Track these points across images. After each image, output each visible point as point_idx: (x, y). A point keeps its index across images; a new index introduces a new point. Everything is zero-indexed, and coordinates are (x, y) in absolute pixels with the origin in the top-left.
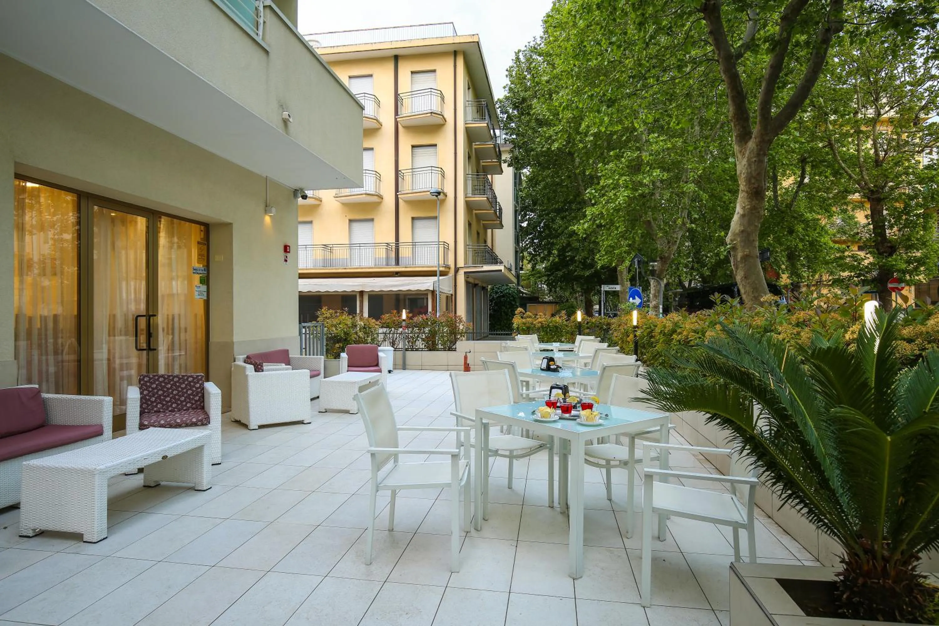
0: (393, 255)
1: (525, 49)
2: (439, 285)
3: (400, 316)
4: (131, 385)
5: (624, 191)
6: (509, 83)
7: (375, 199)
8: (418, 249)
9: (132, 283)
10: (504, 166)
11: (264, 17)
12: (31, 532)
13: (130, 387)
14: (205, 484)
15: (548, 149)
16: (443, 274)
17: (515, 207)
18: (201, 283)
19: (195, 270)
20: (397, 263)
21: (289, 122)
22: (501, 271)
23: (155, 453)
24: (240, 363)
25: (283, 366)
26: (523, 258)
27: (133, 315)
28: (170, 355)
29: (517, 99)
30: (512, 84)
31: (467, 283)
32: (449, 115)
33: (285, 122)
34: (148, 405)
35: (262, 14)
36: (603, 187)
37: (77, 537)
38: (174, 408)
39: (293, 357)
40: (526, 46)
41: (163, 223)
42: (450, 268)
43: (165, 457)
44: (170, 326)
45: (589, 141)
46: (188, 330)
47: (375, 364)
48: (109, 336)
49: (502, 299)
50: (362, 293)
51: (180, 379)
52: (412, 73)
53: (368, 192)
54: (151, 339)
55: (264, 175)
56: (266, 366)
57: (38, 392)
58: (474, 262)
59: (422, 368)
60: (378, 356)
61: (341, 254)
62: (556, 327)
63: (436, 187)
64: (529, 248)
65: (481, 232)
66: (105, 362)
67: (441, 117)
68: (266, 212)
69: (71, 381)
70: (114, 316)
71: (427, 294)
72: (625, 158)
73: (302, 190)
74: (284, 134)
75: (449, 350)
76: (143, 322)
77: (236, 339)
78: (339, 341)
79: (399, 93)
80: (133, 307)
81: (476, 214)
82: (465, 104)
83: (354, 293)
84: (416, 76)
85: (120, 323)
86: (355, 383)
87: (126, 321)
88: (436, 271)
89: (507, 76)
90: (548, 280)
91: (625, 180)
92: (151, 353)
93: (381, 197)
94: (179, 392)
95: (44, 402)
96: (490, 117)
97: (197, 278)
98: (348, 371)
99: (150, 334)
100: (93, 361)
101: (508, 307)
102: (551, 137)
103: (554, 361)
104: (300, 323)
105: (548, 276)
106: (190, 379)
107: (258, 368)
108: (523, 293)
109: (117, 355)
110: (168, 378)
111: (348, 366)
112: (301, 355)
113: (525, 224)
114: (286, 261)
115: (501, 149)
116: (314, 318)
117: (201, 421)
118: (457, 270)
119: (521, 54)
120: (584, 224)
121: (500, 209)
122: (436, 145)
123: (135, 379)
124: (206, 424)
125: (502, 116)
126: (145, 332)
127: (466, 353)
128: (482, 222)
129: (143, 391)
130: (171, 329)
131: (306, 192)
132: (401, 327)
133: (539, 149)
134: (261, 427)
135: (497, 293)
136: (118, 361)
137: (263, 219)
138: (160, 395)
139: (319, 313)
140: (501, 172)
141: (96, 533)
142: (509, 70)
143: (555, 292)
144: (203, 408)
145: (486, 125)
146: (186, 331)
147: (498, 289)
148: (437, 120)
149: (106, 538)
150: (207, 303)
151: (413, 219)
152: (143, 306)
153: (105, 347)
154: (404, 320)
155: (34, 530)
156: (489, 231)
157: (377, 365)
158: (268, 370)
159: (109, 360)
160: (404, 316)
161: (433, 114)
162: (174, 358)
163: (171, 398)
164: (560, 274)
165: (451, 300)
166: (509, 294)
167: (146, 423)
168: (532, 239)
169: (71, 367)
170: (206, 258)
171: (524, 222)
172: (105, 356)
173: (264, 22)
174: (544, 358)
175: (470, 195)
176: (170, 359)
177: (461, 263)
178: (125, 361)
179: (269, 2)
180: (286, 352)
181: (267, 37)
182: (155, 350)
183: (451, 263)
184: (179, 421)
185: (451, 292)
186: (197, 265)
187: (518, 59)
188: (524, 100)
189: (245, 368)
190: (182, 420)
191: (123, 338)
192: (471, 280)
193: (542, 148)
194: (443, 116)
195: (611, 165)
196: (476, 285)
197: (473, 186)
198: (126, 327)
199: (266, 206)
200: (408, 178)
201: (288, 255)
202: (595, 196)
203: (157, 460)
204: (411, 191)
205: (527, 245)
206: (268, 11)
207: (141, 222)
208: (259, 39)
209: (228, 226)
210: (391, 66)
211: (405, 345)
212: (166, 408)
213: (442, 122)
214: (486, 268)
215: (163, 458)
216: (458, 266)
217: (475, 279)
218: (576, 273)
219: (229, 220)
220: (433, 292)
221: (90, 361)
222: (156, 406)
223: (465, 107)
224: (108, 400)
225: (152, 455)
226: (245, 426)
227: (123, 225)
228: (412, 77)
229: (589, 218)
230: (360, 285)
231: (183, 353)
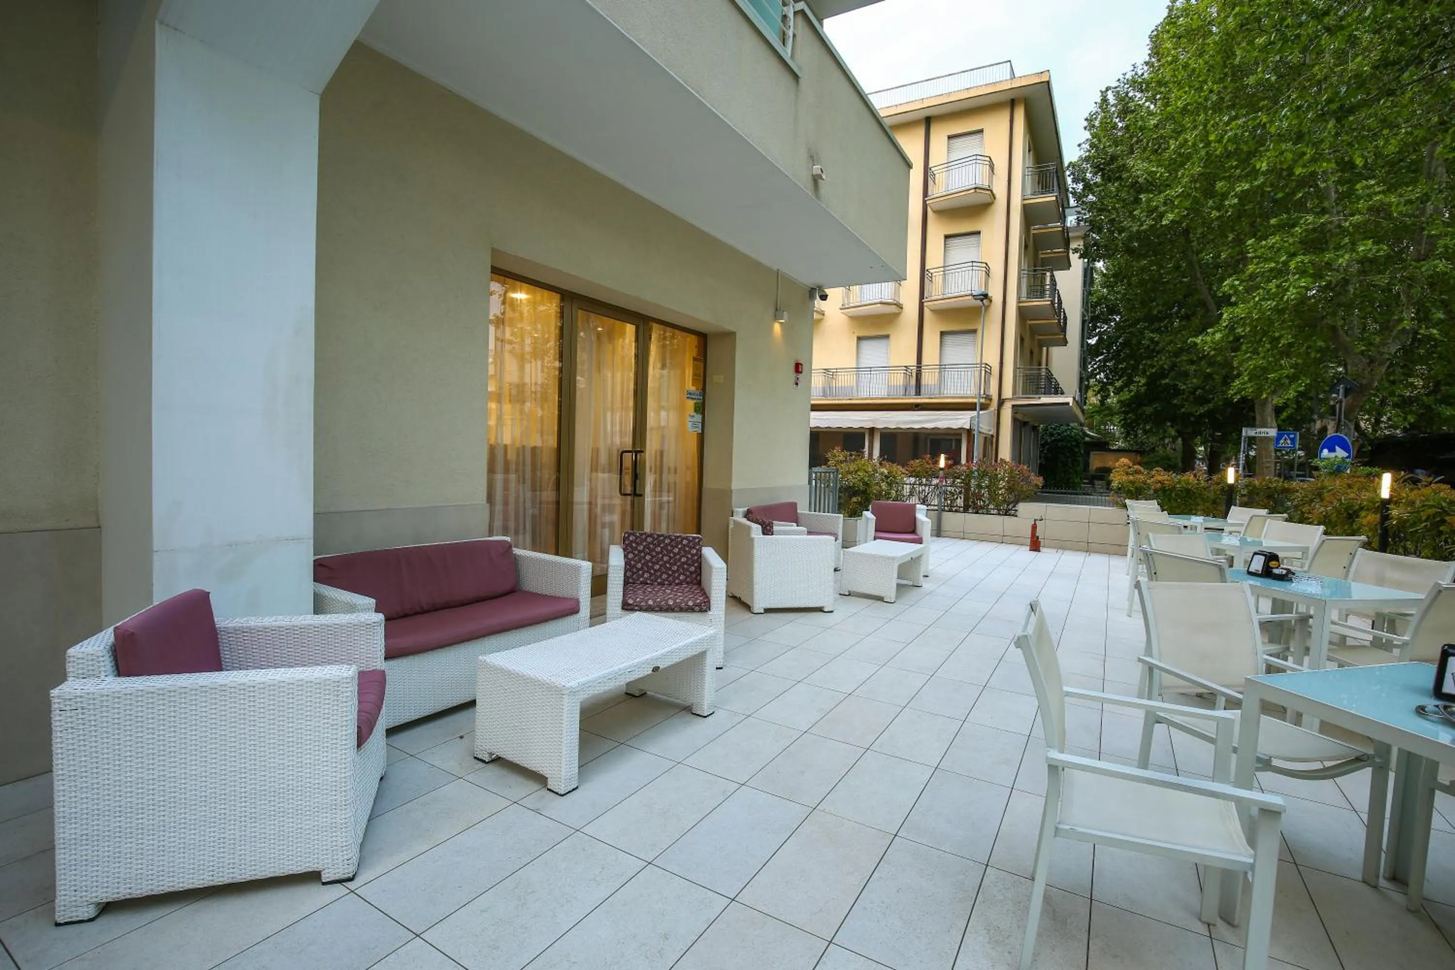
0: (913, 382)
1: (1118, 84)
2: (978, 422)
3: (936, 462)
4: (613, 544)
5: (1299, 279)
6: (1090, 137)
7: (893, 309)
8: (948, 375)
9: (618, 414)
10: (1074, 258)
11: (794, 28)
12: (487, 756)
13: (611, 546)
14: (706, 707)
15: (1152, 226)
16: (984, 407)
17: (1083, 316)
18: (695, 411)
19: (690, 394)
20: (918, 392)
21: (820, 181)
22: (1068, 404)
23: (643, 663)
24: (739, 518)
25: (794, 527)
26: (1088, 387)
27: (618, 450)
28: (657, 499)
29: (1102, 159)
30: (1093, 138)
31: (1015, 420)
32: (1000, 190)
33: (816, 180)
34: (633, 573)
35: (791, 23)
36: (1252, 277)
37: (540, 779)
38: (664, 580)
39: (802, 514)
40: (1119, 80)
41: (656, 333)
42: (991, 400)
43: (656, 669)
44: (658, 463)
45: (1230, 206)
46: (678, 471)
47: (911, 530)
48: (591, 471)
49: (1060, 444)
50: (872, 430)
51: (672, 540)
52: (950, 137)
53: (883, 301)
54: (638, 482)
55: (775, 268)
56: (778, 526)
57: (507, 547)
58: (1025, 392)
59: (963, 536)
60: (915, 518)
61: (845, 380)
62: (1188, 491)
63: (978, 290)
64: (1099, 373)
65: (1036, 351)
66: (586, 507)
67: (989, 192)
68: (776, 317)
69: (548, 531)
70: (598, 450)
71: (961, 434)
72: (1301, 227)
73: (820, 288)
74: (813, 197)
75: (1006, 515)
76: (628, 459)
77: (735, 486)
78: (855, 494)
79: (930, 166)
80: (617, 440)
81: (1030, 325)
82: (1024, 171)
83: (863, 431)
84: (953, 141)
85: (603, 459)
86: (893, 559)
87: (610, 456)
88: (975, 404)
89: (1085, 128)
90: (1125, 419)
91: (1302, 262)
92: (636, 499)
93: (900, 306)
94: (671, 558)
95: (515, 560)
96: (1059, 188)
97: (691, 404)
98: (875, 538)
99: (637, 476)
100: (572, 503)
101: (1068, 455)
102: (1157, 207)
103: (1278, 561)
104: (810, 468)
105: (1126, 413)
106: (685, 542)
107: (767, 530)
108: (1088, 436)
109: (600, 494)
110: (658, 539)
111: (876, 531)
112: (810, 510)
113: (1093, 341)
114: (797, 384)
115: (1070, 234)
116: (825, 462)
117: (699, 605)
118: (1001, 402)
119: (1109, 92)
120: (1213, 334)
121: (1065, 318)
122: (979, 233)
123: (618, 535)
124: (706, 611)
125: (1075, 186)
126: (630, 471)
127: (1035, 520)
128: (1037, 337)
129: (628, 553)
130: (660, 470)
131: (826, 290)
132: (937, 477)
133: (1135, 229)
134: (768, 611)
135: (1052, 435)
136: (600, 502)
137: (771, 328)
138: (648, 561)
139: (829, 455)
140: (1068, 266)
141: (563, 781)
142: (1090, 120)
143: (1136, 436)
144: (699, 583)
145: (1054, 198)
146: (675, 472)
147: (1054, 429)
148: (984, 197)
149: (577, 788)
150: (701, 438)
151: (942, 334)
152: (628, 441)
153: (587, 483)
154: (941, 469)
155: (491, 754)
156: (1045, 349)
157: (914, 532)
158: (780, 533)
159: (590, 503)
160: (942, 463)
161: (978, 190)
162: (661, 505)
163: (661, 566)
164: (1149, 410)
165: (992, 442)
166: (1071, 437)
167: (631, 601)
168: (1105, 361)
169: (549, 511)
170: (702, 379)
171: (1094, 337)
172: (586, 499)
173: (794, 36)
174: (1255, 554)
175: (1024, 299)
176: (657, 505)
177: (1008, 393)
178: (607, 502)
179: (801, 5)
180: (794, 506)
181: (798, 55)
182: (641, 495)
183: (993, 392)
184: (671, 602)
185: (991, 433)
186: (692, 389)
187: (1105, 100)
188: (1113, 158)
189: (749, 528)
190: (675, 602)
191: (606, 475)
192: (1019, 416)
193: (1142, 225)
194: (992, 191)
195: (1272, 241)
196: (1025, 424)
197: (1029, 287)
198: (610, 464)
199: (776, 310)
200: (938, 279)
201: (800, 376)
202: (1236, 292)
203: (646, 673)
204: (941, 297)
205: (1095, 369)
206: (800, 19)
207: (630, 329)
208: (787, 59)
209: (729, 336)
210: (922, 131)
211: (940, 501)
212: (655, 580)
213: (989, 200)
214: (1045, 400)
215: (653, 671)
216: (1003, 397)
217: (1024, 415)
218: (1183, 410)
219: (732, 328)
220: (969, 432)
221: (570, 503)
222: (642, 576)
223: (1024, 176)
224: (586, 566)
225: (638, 666)
226: (748, 607)
227: (610, 343)
228: (948, 144)
229: (1224, 324)
230: (871, 420)
231: (671, 499)
